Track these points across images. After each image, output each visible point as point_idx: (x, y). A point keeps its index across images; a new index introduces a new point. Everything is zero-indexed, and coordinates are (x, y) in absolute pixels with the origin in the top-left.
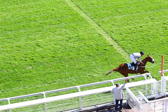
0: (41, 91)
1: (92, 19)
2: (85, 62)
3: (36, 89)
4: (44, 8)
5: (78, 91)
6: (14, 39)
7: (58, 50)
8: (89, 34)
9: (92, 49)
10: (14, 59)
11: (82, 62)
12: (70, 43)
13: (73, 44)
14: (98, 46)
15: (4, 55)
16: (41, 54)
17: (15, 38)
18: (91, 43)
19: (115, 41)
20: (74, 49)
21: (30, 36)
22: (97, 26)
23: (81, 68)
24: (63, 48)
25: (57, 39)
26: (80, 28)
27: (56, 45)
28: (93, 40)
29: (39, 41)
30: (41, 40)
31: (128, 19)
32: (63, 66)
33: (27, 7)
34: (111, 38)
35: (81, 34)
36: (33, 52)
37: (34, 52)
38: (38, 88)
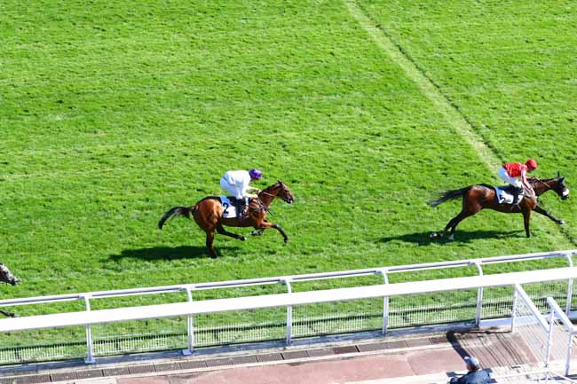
0: (280, 273)
1: (438, 87)
2: (408, 204)
3: (269, 266)
4: (308, 48)
5: (381, 282)
6: (219, 125)
7: (336, 165)
8: (427, 129)
9: (430, 168)
10: (214, 180)
11: (400, 202)
12: (371, 147)
13: (378, 151)
14: (446, 163)
15: (187, 165)
16: (290, 172)
17: (222, 123)
18: (429, 154)
19: (496, 152)
20: (381, 164)
21: (262, 121)
22: (450, 108)
23: (395, 220)
24: (350, 162)
25: (337, 134)
26: (401, 110)
27: (332, 150)
28: (435, 146)
29: (288, 135)
30: (293, 134)
31: (536, 94)
32: (348, 210)
33: (261, 40)
34: (485, 144)
35: (405, 126)
36: (267, 165)
37: (272, 164)
38: (274, 263)
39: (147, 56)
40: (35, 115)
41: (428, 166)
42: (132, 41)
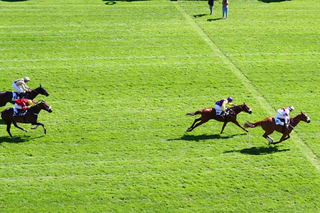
1: (297, 132)
2: (278, 200)
6: (169, 152)
7: (236, 177)
8: (289, 157)
9: (291, 180)
10: (165, 183)
11: (273, 199)
12: (257, 167)
13: (261, 169)
14: (301, 177)
15: (150, 174)
16: (210, 180)
17: (170, 150)
18: (291, 171)
20: (263, 177)
21: (195, 150)
22: (303, 145)
23: (270, 209)
24: (245, 175)
25: (237, 158)
27: (234, 168)
28: (294, 166)
29: (208, 158)
30: (212, 158)
32: (242, 202)
33: (194, 103)
36: (196, 175)
37: (199, 175)
39: (128, 110)
40: (62, 142)
41: (290, 178)
42: (119, 101)
